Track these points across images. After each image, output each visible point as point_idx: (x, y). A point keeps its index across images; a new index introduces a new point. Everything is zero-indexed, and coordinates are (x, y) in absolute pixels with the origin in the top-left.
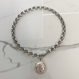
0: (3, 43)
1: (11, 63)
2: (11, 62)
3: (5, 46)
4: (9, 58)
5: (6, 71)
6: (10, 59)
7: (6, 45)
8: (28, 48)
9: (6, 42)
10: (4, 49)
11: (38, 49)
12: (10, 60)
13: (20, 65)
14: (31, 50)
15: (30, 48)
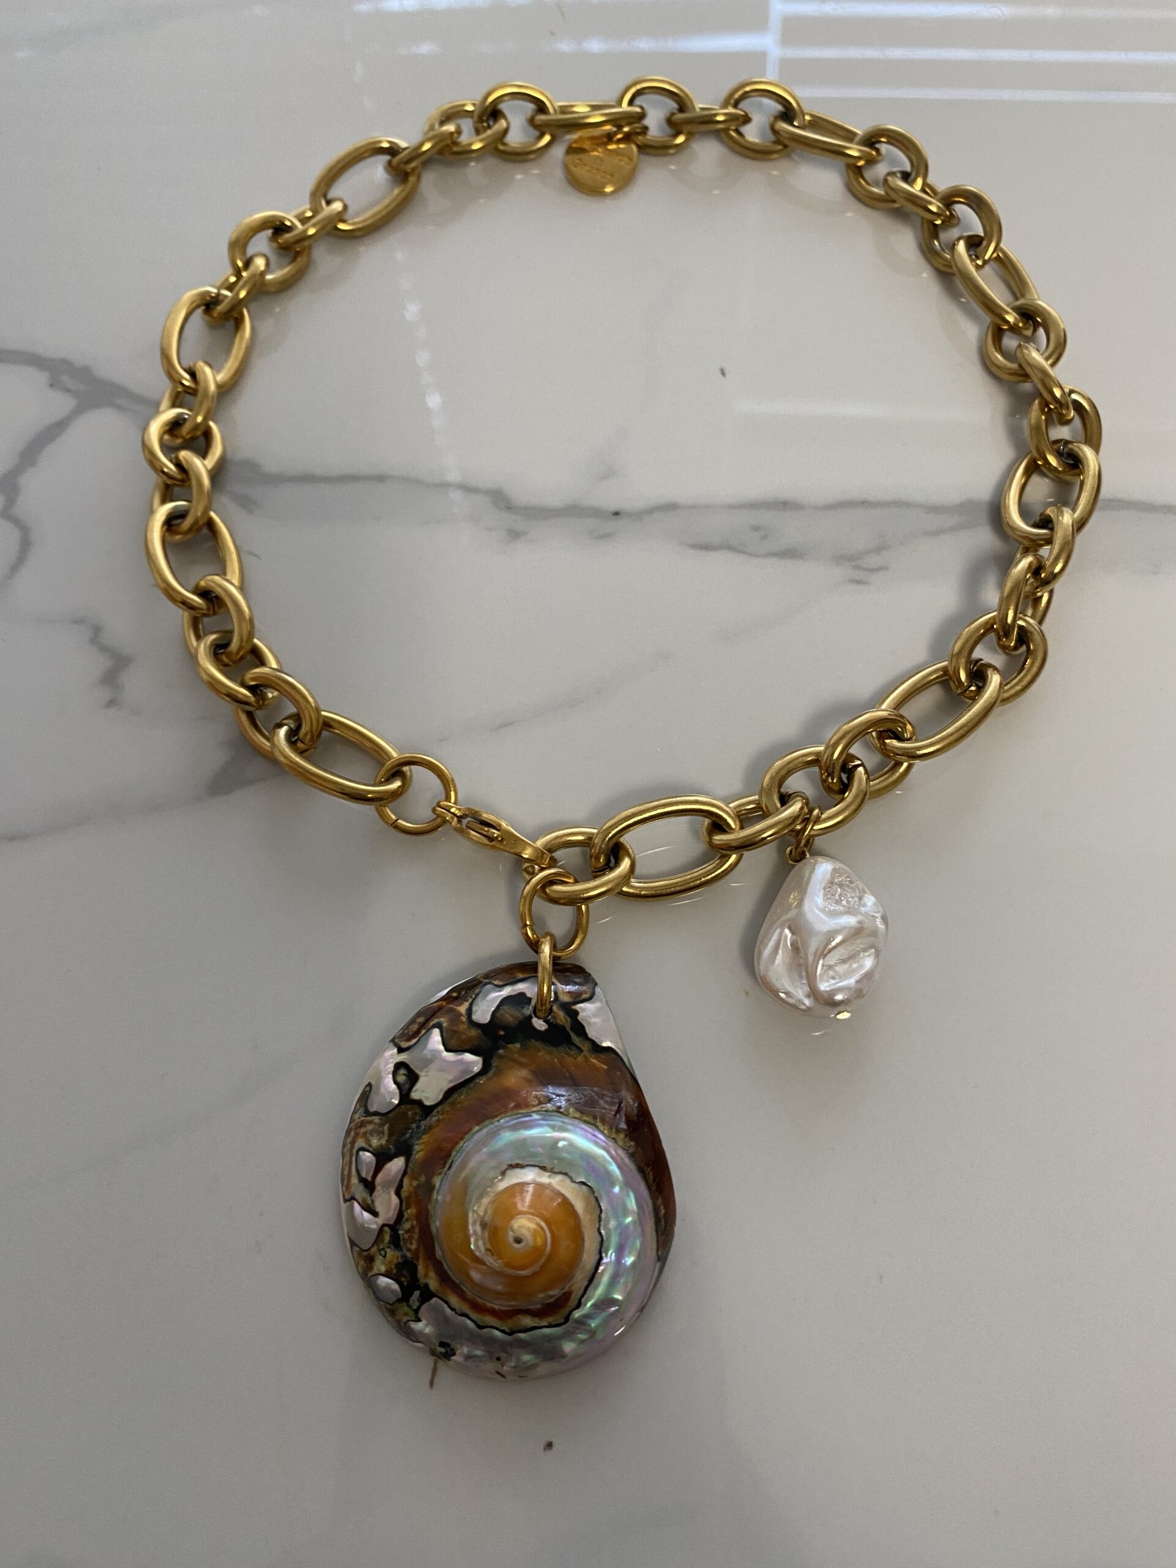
0: (41, 378)
1: (112, 703)
2: (103, 694)
3: (52, 433)
4: (78, 621)
6: (104, 649)
7: (79, 411)
8: (467, 489)
9: (83, 373)
10: (28, 478)
11: (640, 515)
12: (100, 663)
14: (514, 535)
15: (500, 499)
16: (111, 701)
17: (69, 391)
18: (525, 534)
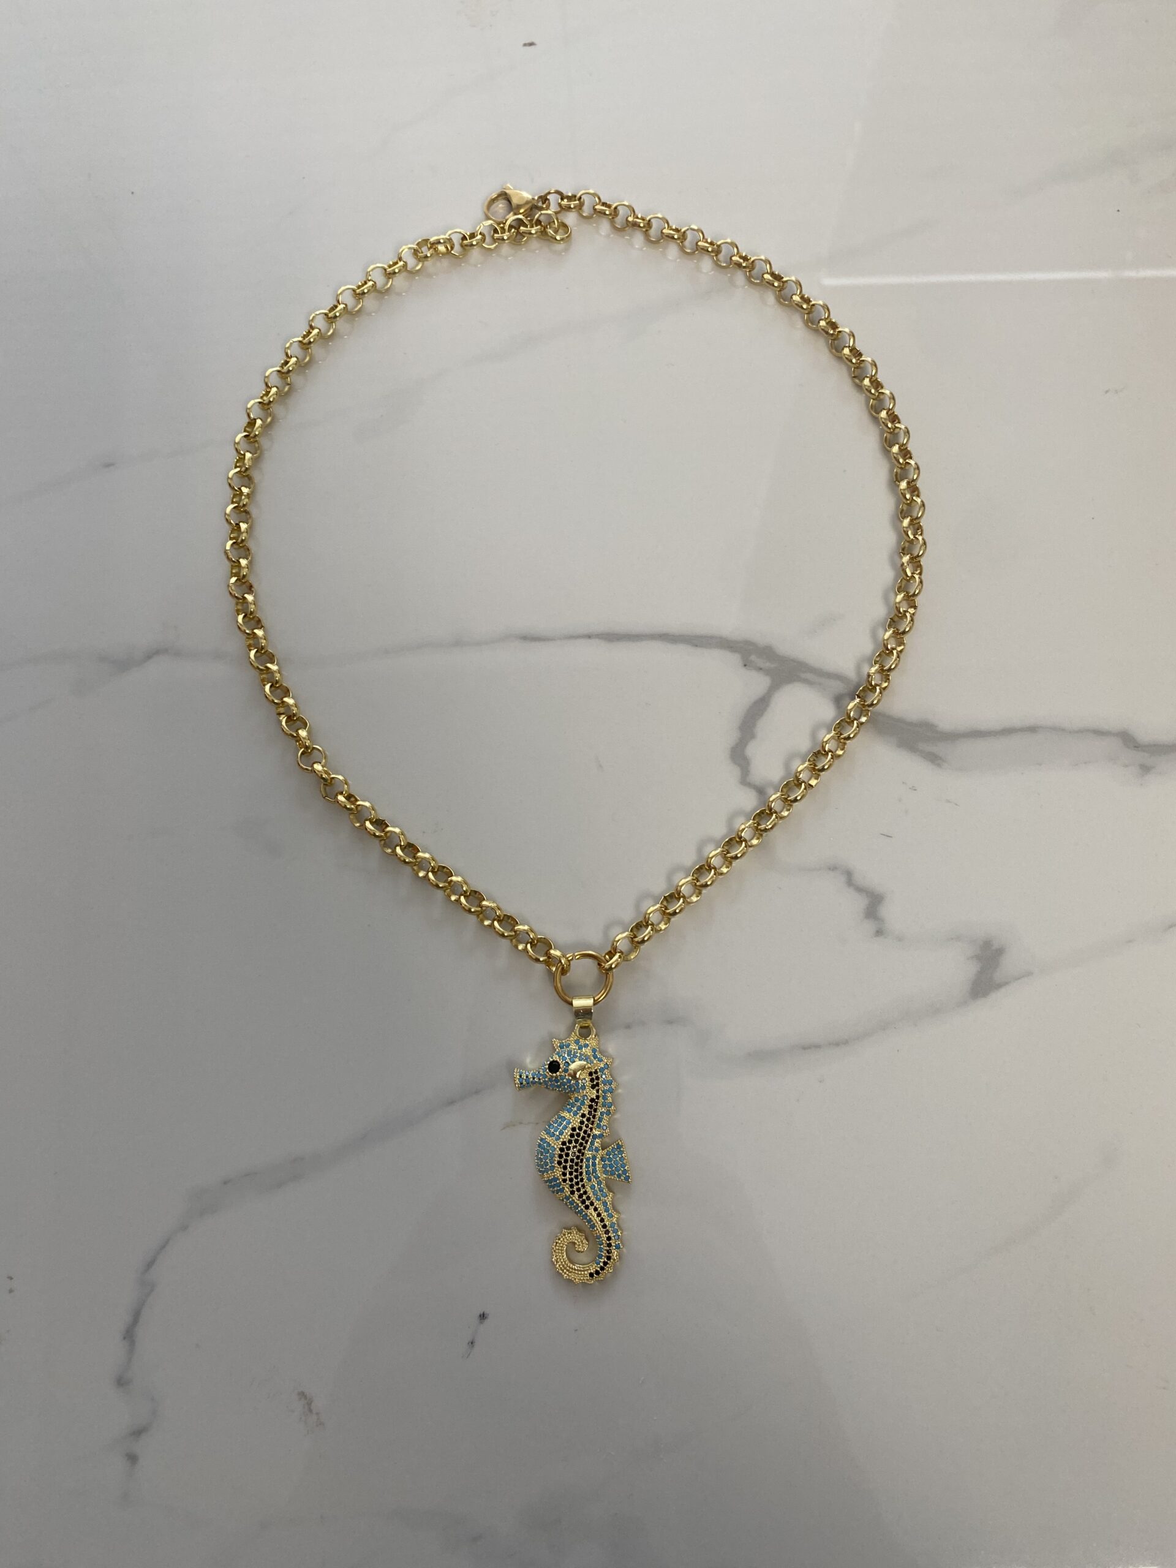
0: (735, 659)
1: (879, 933)
2: (869, 926)
3: (758, 708)
4: (833, 868)
5: (817, 1047)
6: (860, 890)
7: (774, 687)
8: (1099, 733)
9: (768, 652)
10: (753, 750)
12: (860, 903)
13: (1009, 964)
14: (1145, 769)
15: (1128, 739)
16: (877, 932)
17: (761, 669)
18: (1154, 767)
